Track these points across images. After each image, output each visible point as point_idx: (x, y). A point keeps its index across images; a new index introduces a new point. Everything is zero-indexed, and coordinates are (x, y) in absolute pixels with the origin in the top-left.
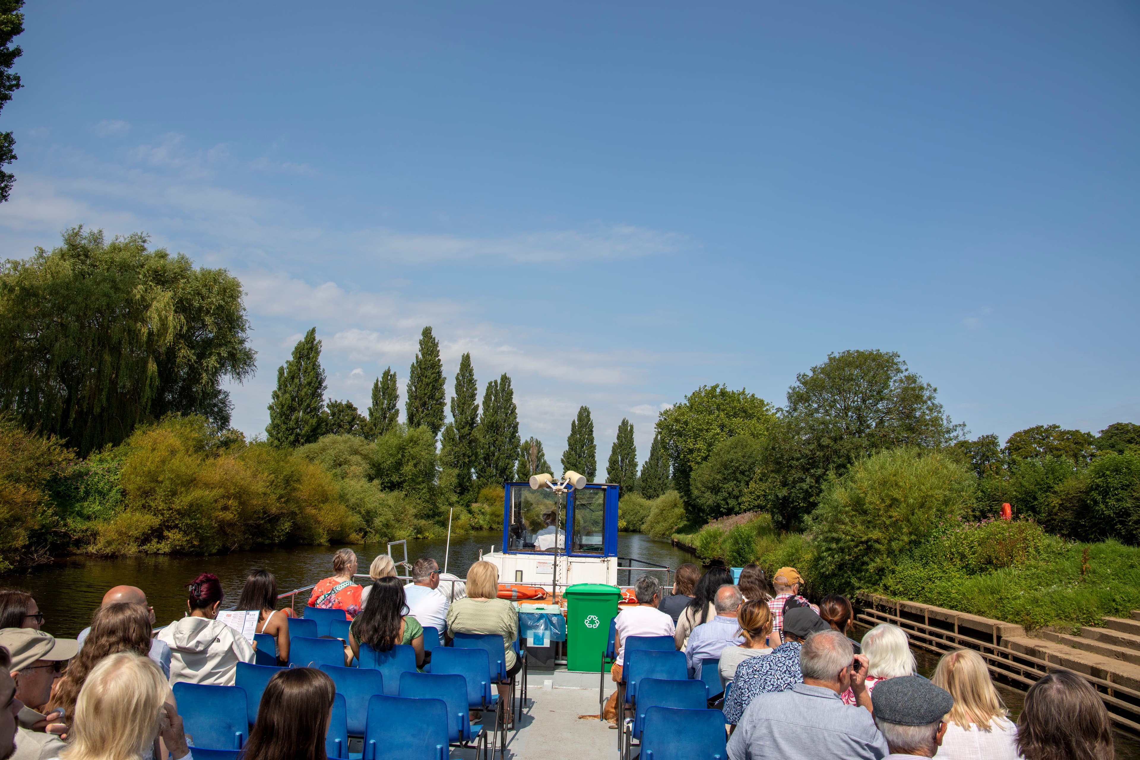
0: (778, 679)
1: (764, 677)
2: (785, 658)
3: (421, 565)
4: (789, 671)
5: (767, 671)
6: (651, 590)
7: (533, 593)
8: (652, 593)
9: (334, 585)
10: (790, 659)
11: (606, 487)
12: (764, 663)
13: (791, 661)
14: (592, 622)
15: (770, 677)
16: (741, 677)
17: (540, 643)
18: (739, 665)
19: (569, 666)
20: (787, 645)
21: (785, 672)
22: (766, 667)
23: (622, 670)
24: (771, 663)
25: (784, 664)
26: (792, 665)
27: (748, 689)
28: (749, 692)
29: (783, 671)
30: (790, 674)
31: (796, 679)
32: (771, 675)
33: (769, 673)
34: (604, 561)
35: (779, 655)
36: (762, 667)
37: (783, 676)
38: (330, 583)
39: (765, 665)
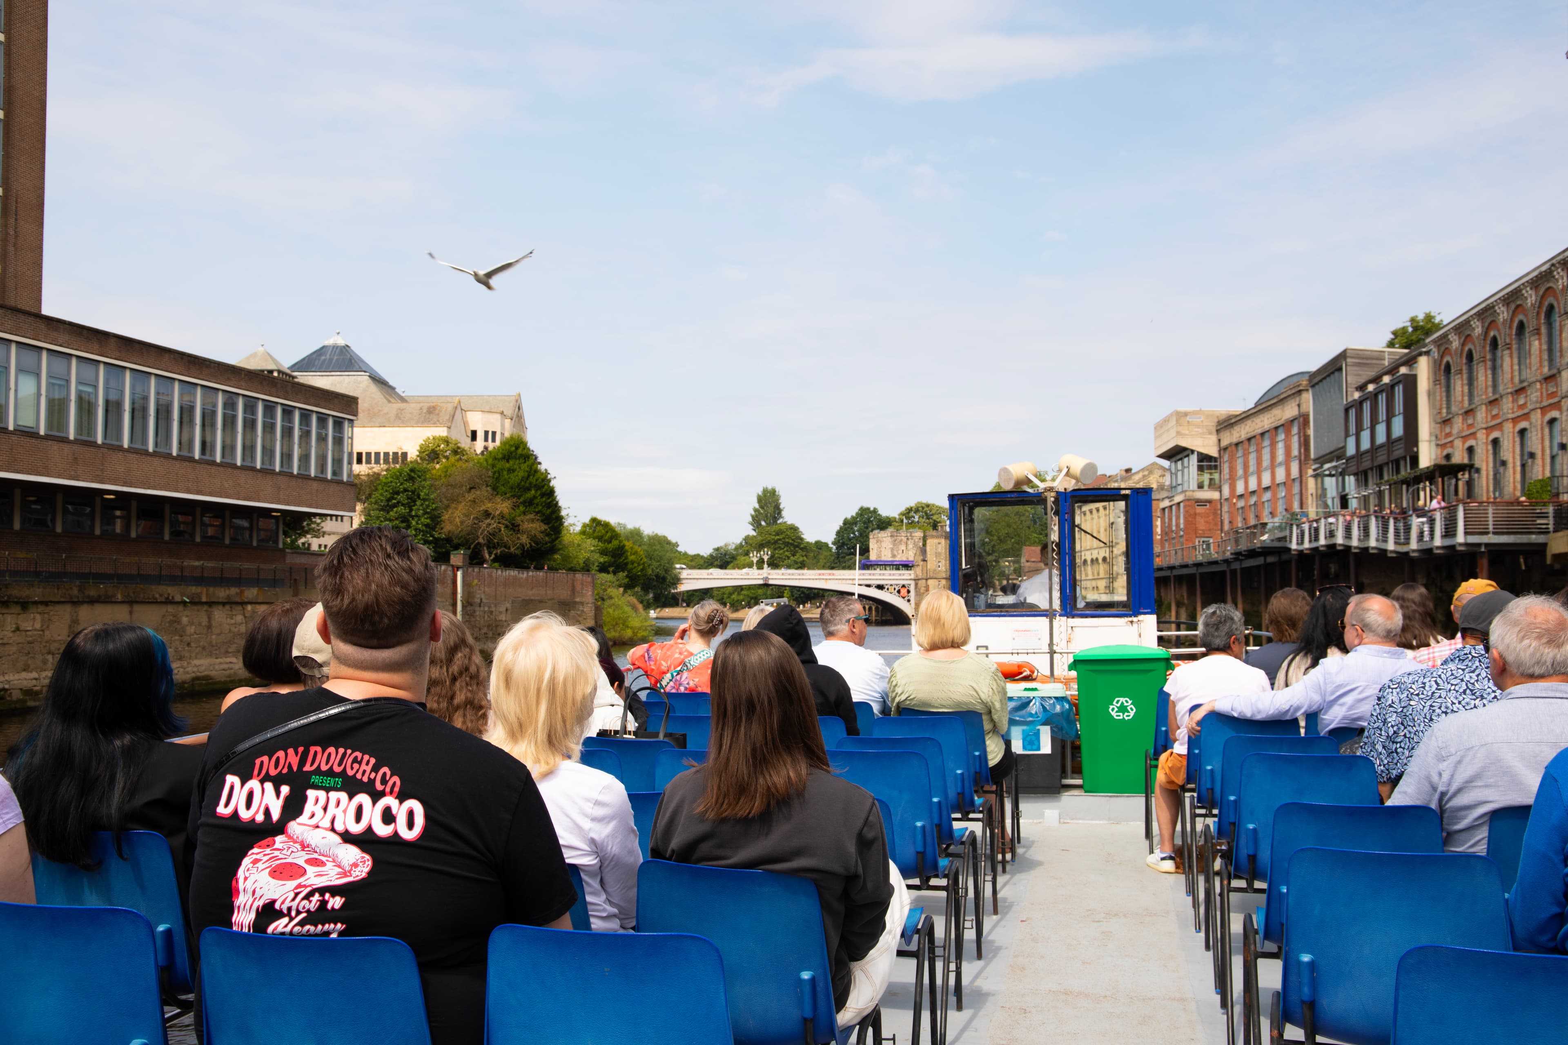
0: (1453, 703)
1: (1429, 703)
2: (1463, 670)
3: (834, 605)
4: (1471, 691)
5: (1433, 693)
6: (1225, 629)
7: (1015, 669)
8: (1227, 633)
9: (686, 657)
10: (1473, 672)
11: (1127, 492)
12: (1426, 680)
13: (1474, 675)
14: (1123, 709)
15: (1439, 700)
16: (1390, 706)
17: (1034, 747)
18: (1383, 687)
19: (1086, 787)
20: (1466, 651)
21: (1464, 692)
22: (1431, 687)
23: (1185, 763)
24: (1439, 680)
25: (1462, 680)
26: (1477, 681)
27: (1402, 724)
28: (1405, 728)
29: (1461, 690)
30: (1473, 694)
31: (1485, 701)
32: (1440, 697)
33: (1437, 695)
34: (1132, 622)
35: (1452, 666)
36: (1424, 688)
37: (1461, 698)
38: (681, 653)
39: (1428, 684)
